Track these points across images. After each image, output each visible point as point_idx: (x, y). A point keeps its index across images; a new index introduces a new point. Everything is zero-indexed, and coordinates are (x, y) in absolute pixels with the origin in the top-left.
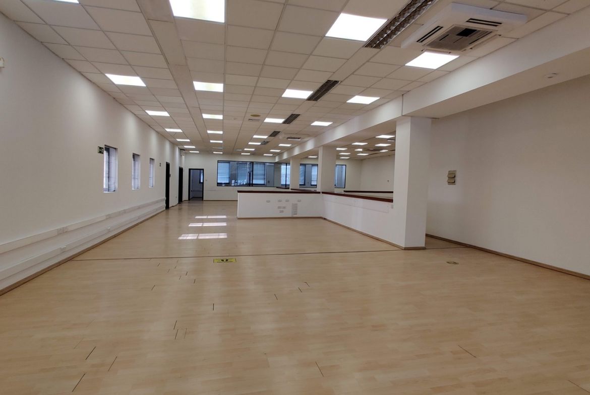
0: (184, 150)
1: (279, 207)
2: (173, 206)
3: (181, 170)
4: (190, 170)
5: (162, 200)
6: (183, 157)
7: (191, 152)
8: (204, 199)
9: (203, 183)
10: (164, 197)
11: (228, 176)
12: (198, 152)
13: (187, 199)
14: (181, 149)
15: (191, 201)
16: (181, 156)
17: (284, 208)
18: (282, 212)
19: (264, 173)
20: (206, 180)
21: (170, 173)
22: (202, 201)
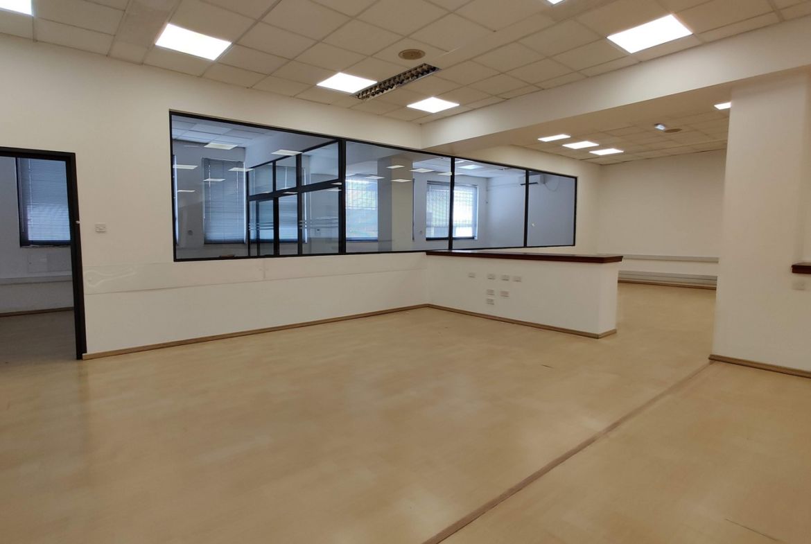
9: (75, 244)
22: (77, 364)
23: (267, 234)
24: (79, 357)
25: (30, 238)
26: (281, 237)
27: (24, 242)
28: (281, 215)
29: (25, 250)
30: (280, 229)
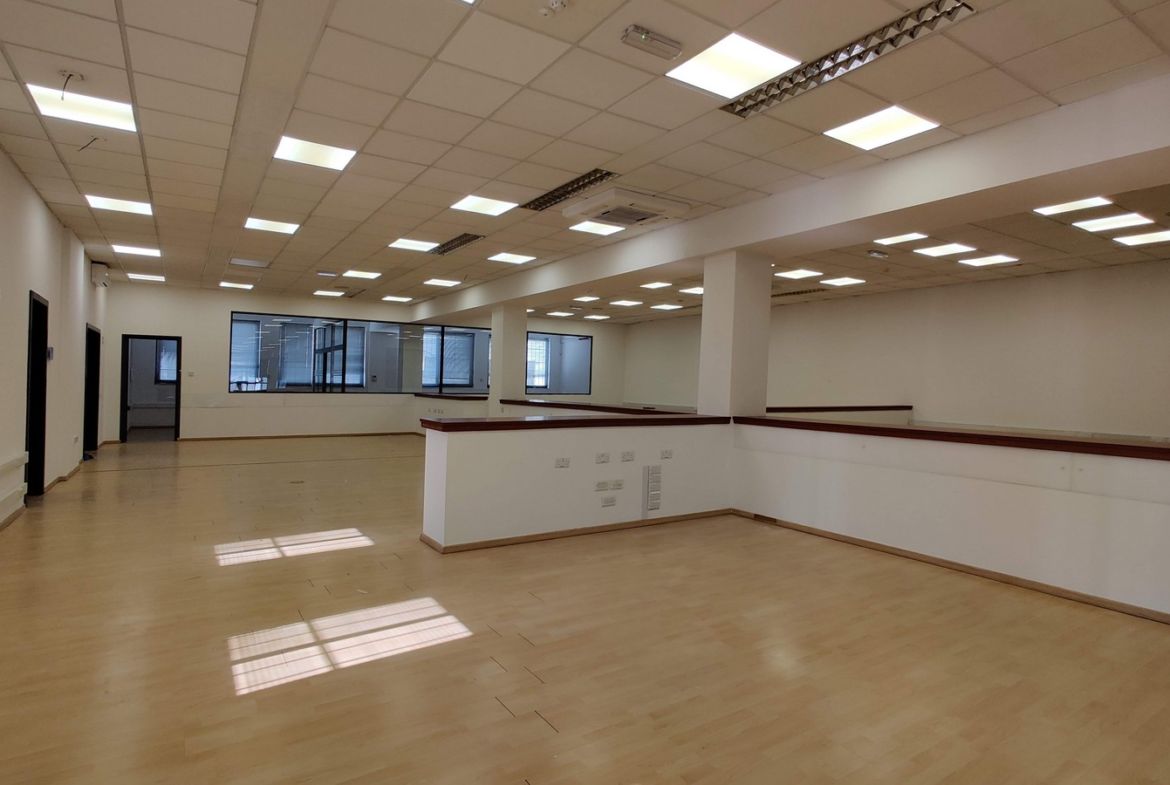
0: (107, 265)
1: (602, 486)
2: (61, 480)
3: (93, 338)
4: (126, 338)
5: (10, 468)
6: (101, 291)
7: (132, 276)
8: (182, 436)
9: (177, 383)
10: (21, 454)
11: (253, 364)
12: (162, 279)
13: (116, 437)
14: (93, 262)
15: (129, 446)
16: (93, 285)
17: (618, 486)
18: (609, 503)
19: (359, 354)
20: (191, 375)
21: (50, 344)
22: (172, 444)
23: (338, 380)
24: (176, 440)
25: (162, 378)
26: (347, 382)
27: (158, 381)
28: (348, 365)
29: (157, 386)
30: (347, 375)
